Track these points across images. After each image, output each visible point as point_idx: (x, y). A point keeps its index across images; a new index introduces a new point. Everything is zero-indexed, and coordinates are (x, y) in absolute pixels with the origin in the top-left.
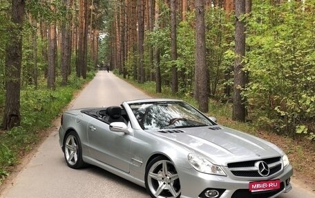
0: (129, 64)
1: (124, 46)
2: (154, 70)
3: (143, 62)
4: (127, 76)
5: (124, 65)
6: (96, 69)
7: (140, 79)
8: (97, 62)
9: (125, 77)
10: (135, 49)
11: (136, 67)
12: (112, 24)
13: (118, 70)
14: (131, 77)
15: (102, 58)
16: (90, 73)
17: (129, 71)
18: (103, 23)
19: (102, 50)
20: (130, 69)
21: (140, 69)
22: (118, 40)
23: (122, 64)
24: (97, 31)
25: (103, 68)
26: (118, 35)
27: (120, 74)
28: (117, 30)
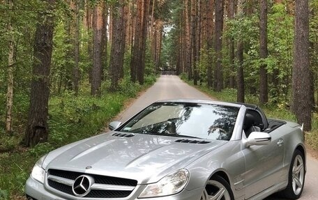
0: (201, 66)
1: (195, 41)
2: (235, 73)
3: (220, 62)
4: (198, 82)
5: (195, 67)
6: (158, 72)
7: (216, 85)
8: (160, 64)
9: (195, 84)
10: (209, 46)
11: (210, 68)
12: (180, 12)
13: (187, 74)
14: (204, 84)
15: (165, 58)
16: (150, 78)
17: (202, 75)
18: (169, 12)
19: (166, 47)
20: (203, 73)
21: (216, 72)
22: (188, 34)
23: (192, 66)
24: (160, 23)
25: (167, 71)
26: (188, 27)
27: (189, 79)
28: (187, 20)
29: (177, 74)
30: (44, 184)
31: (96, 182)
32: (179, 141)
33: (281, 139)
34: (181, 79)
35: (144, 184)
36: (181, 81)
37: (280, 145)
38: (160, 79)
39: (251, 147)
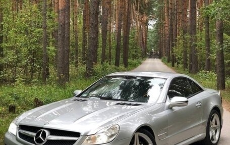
0: (178, 51)
1: (172, 30)
2: (214, 56)
3: (196, 45)
4: (176, 64)
5: (172, 52)
6: (144, 56)
7: (191, 67)
8: (146, 50)
9: (173, 65)
11: (185, 52)
12: (161, 9)
13: (166, 58)
14: (180, 66)
15: (151, 45)
16: (135, 61)
17: (178, 58)
18: (152, 9)
19: (151, 37)
20: (180, 57)
21: (191, 55)
22: (167, 25)
23: (171, 52)
24: (146, 18)
25: (152, 56)
26: (166, 19)
27: (169, 61)
28: (166, 14)
29: (160, 58)
30: (16, 136)
31: (51, 135)
32: (118, 104)
33: (200, 102)
34: (162, 61)
35: (86, 135)
36: (162, 63)
37: (199, 107)
38: (146, 61)
39: (174, 108)
